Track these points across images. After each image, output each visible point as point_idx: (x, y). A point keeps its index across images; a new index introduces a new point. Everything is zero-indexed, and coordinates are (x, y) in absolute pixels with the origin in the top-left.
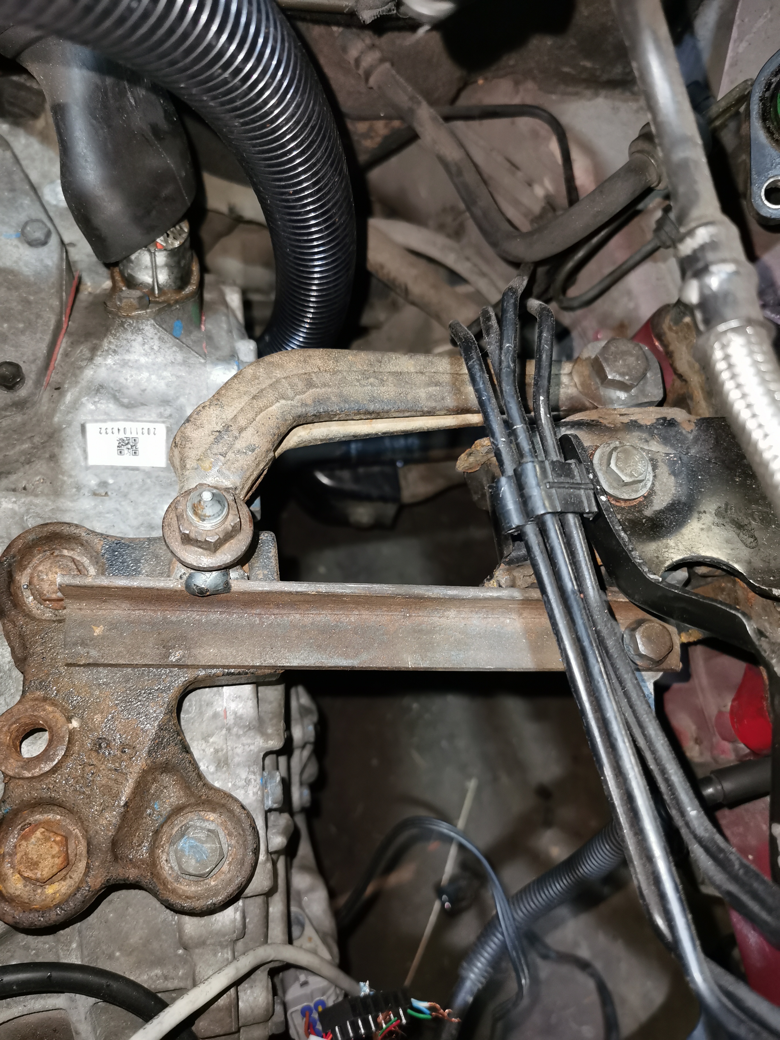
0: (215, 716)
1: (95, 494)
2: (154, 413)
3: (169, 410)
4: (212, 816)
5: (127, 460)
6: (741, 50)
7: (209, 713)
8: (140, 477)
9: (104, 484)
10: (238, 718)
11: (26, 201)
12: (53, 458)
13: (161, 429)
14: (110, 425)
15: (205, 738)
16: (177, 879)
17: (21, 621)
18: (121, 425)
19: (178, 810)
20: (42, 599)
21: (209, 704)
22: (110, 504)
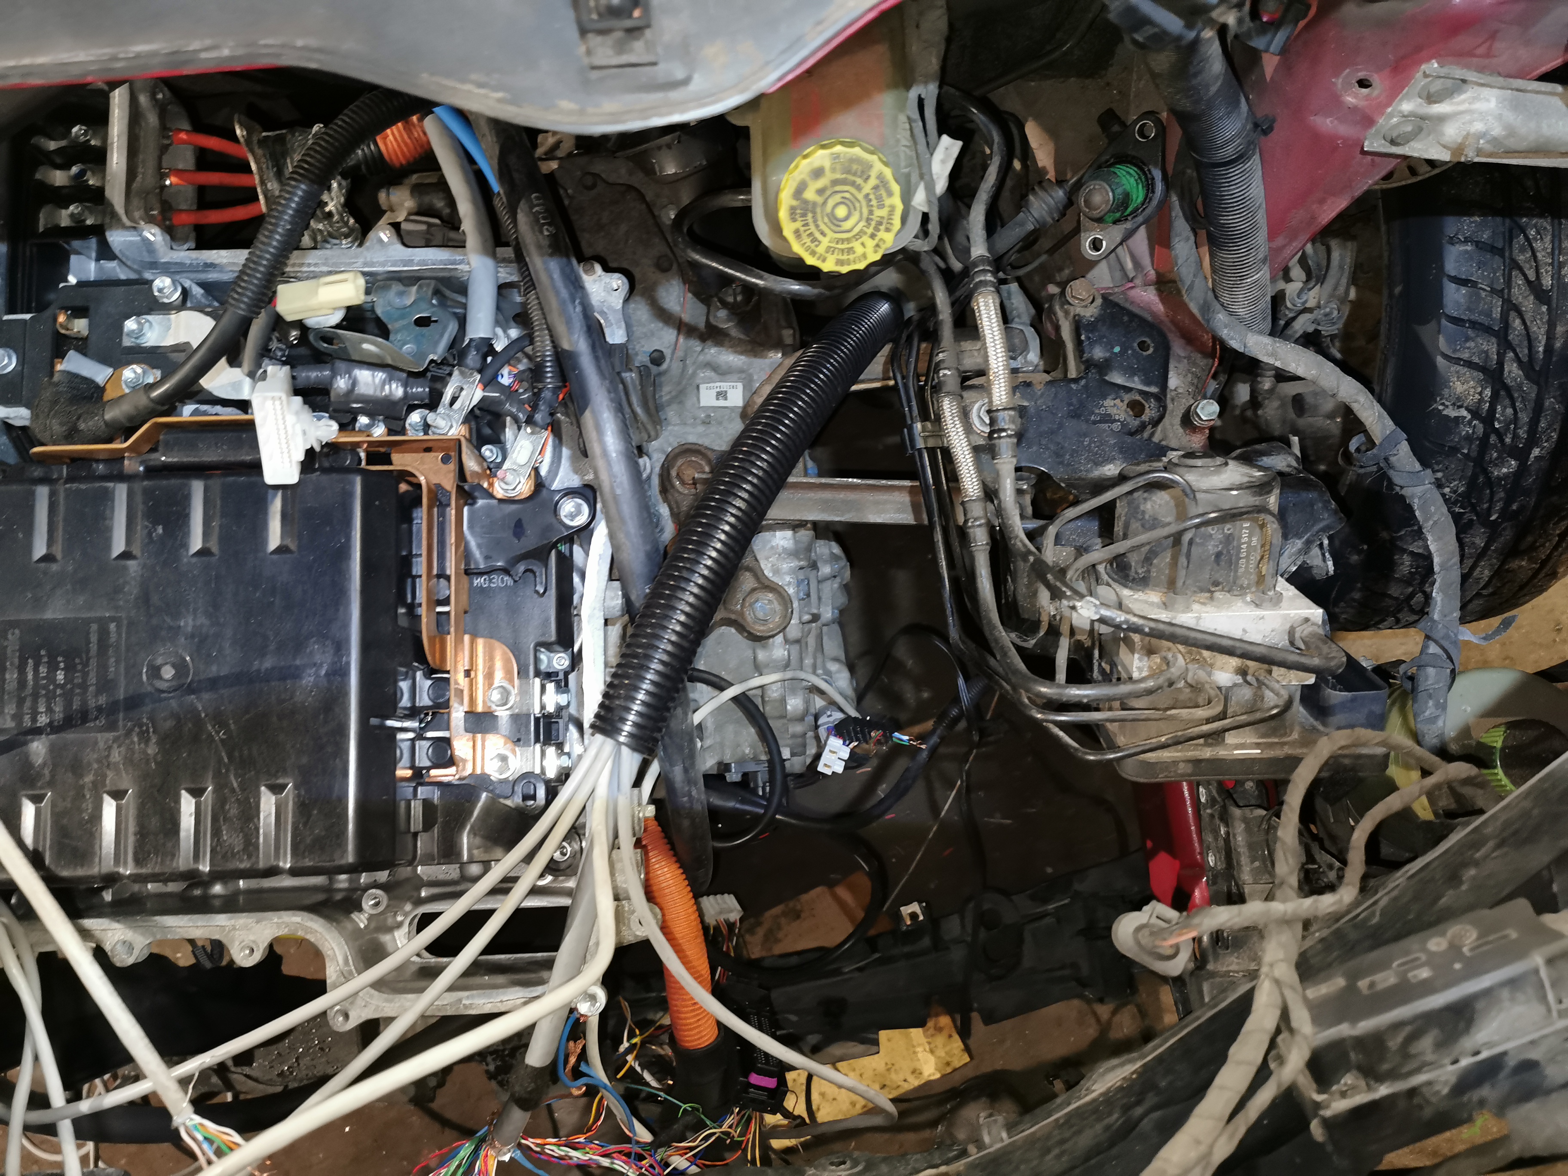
0: (772, 547)
1: (704, 423)
2: (736, 376)
3: (743, 376)
4: (771, 595)
5: (722, 403)
6: (1141, 86)
7: (769, 546)
8: (728, 411)
9: (709, 416)
10: (784, 549)
11: (657, 240)
12: (681, 402)
13: (740, 386)
14: (712, 385)
15: (767, 559)
16: (755, 623)
17: (676, 495)
18: (718, 384)
19: (754, 590)
20: (683, 483)
21: (770, 541)
22: (713, 429)
